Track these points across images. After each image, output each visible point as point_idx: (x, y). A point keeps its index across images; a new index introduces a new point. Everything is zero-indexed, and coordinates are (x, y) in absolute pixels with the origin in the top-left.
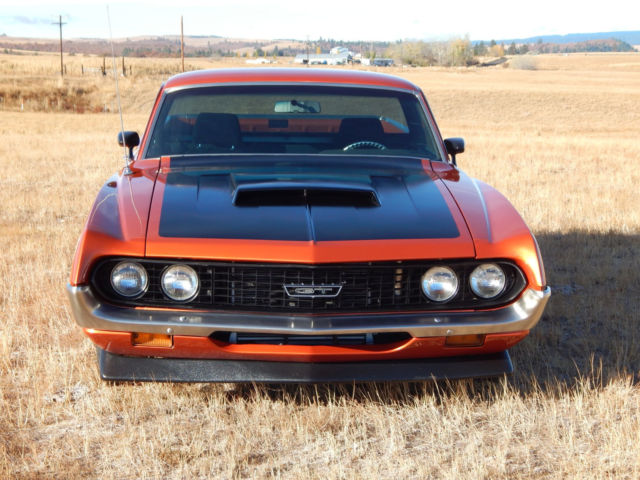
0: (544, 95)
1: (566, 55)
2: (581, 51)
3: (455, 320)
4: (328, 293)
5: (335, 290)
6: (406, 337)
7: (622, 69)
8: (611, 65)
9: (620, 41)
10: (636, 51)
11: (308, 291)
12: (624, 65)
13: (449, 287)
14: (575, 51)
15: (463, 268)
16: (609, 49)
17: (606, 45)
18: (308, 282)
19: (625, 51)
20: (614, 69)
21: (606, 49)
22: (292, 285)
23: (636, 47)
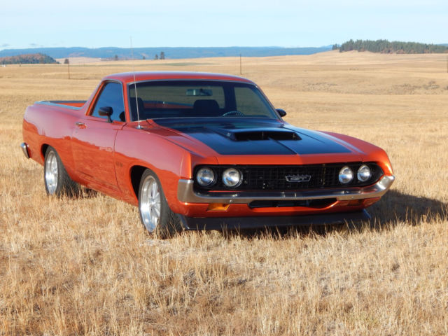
0: (12, 97)
1: (4, 66)
2: (16, 63)
3: (351, 192)
4: (305, 179)
5: (308, 178)
6: (335, 200)
7: (53, 77)
8: (44, 74)
9: (45, 55)
10: (58, 63)
11: (296, 179)
12: (54, 73)
13: (349, 176)
14: (11, 63)
15: (355, 167)
16: (38, 62)
17: (35, 58)
18: (296, 175)
19: (50, 63)
20: (46, 77)
21: (34, 61)
22: (289, 176)
23: (57, 60)
